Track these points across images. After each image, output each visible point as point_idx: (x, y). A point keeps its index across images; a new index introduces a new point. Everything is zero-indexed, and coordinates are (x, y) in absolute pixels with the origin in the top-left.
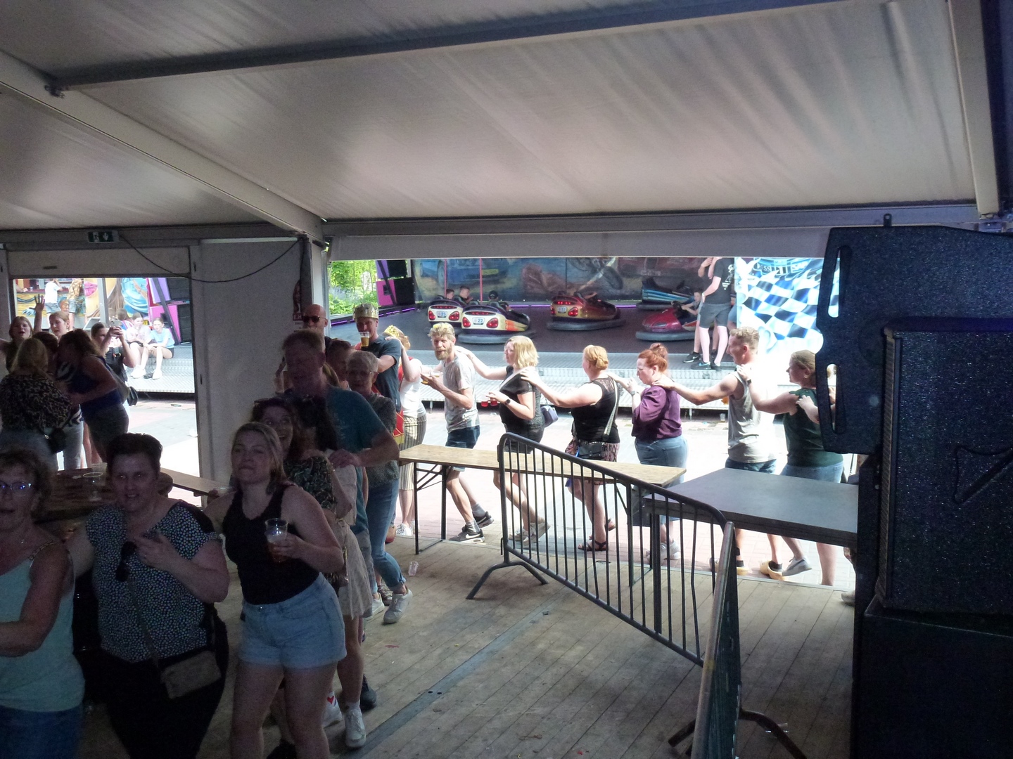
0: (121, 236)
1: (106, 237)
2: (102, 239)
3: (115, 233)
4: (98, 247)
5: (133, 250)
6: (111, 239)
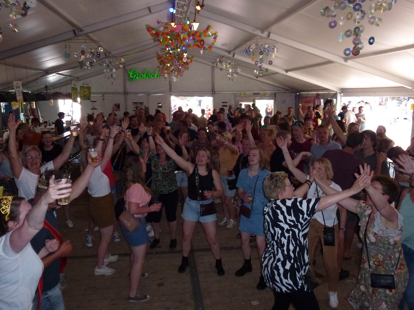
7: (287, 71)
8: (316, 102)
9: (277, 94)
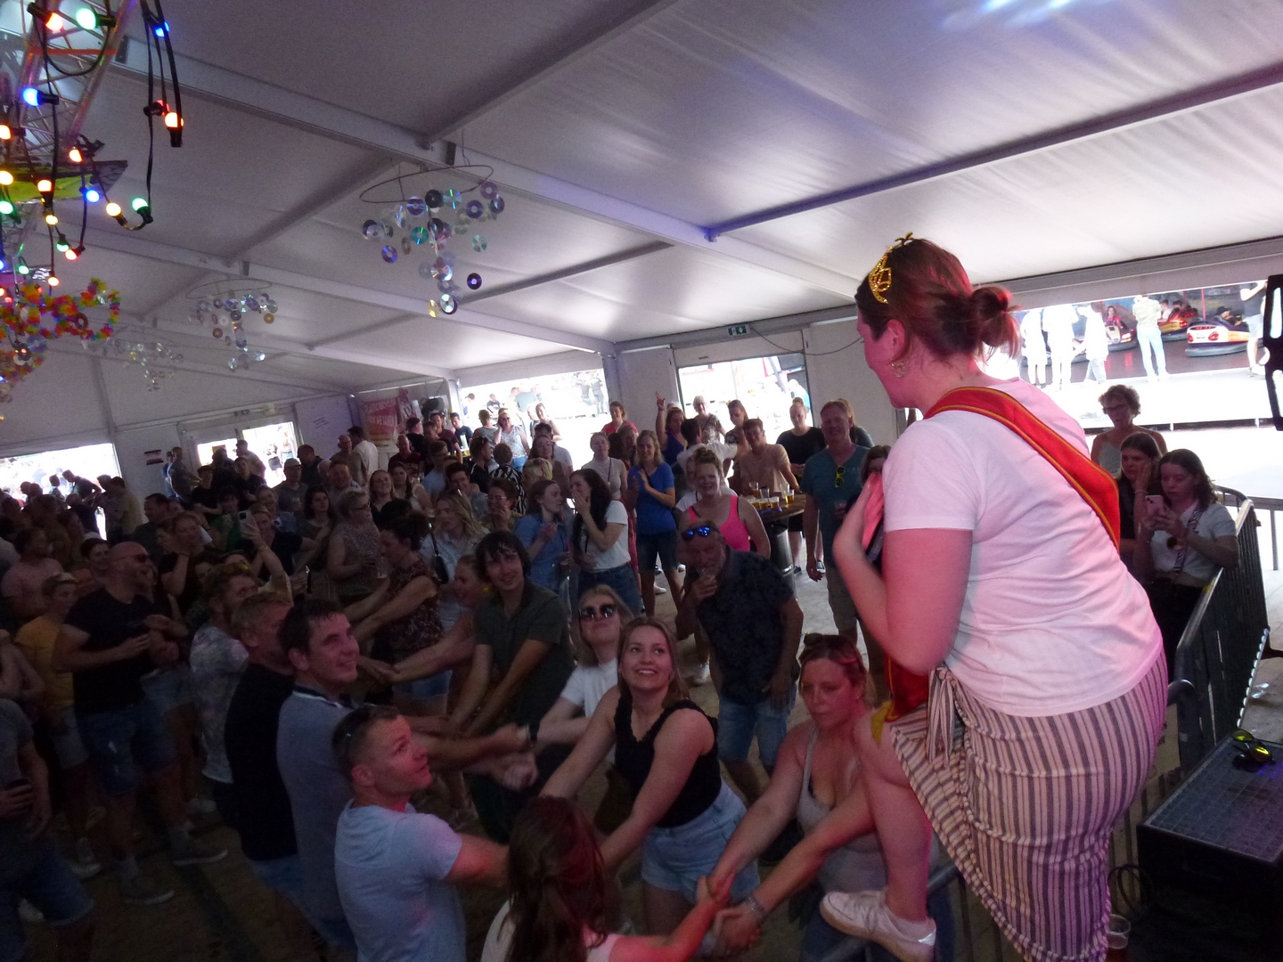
0: (751, 329)
1: (741, 330)
2: (738, 332)
3: (747, 327)
4: (736, 338)
5: (759, 339)
6: (744, 331)
7: (311, 346)
8: (402, 411)
9: (297, 406)
